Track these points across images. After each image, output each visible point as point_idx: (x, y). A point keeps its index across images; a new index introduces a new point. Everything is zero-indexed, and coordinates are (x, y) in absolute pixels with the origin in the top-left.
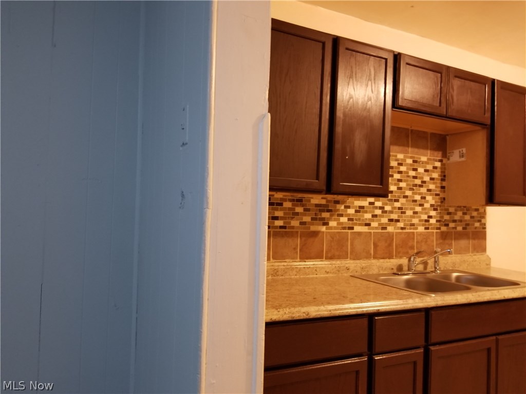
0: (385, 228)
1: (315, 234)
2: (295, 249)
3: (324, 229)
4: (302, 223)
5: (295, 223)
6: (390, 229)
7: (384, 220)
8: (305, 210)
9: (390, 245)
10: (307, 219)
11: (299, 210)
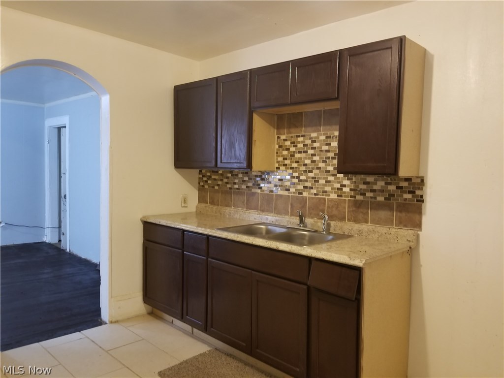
0: (301, 193)
1: (254, 194)
2: (243, 202)
3: (259, 191)
4: (248, 187)
5: (244, 187)
6: (305, 194)
7: (300, 187)
8: (250, 179)
9: (304, 207)
10: (250, 184)
11: (246, 179)
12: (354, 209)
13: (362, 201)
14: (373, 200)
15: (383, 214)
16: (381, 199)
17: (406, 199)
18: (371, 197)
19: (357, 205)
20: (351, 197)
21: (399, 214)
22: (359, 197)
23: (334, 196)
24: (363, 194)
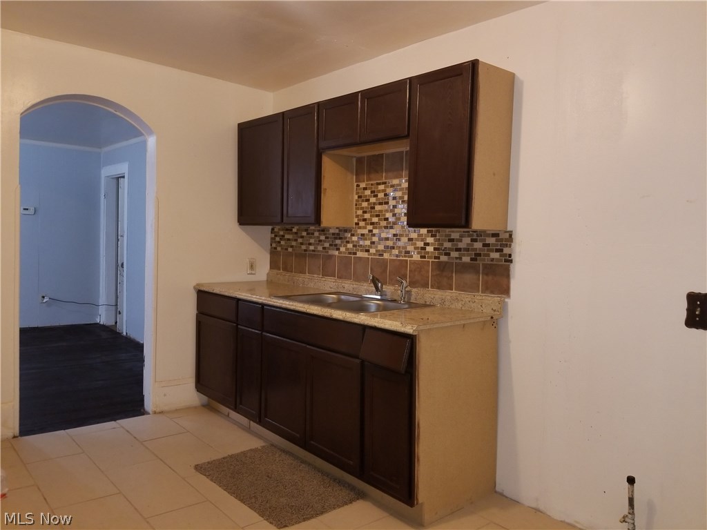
0: (382, 255)
1: (331, 256)
2: (319, 268)
3: (336, 253)
4: (324, 248)
5: (320, 248)
6: (386, 256)
7: (381, 247)
8: (326, 238)
9: (385, 271)
10: (327, 245)
11: (323, 238)
12: (438, 273)
13: (447, 262)
14: (458, 261)
15: (468, 277)
16: (466, 259)
17: (492, 260)
18: (457, 258)
19: (441, 267)
20: (435, 258)
21: (485, 277)
22: (444, 258)
23: (416, 257)
24: (448, 254)
